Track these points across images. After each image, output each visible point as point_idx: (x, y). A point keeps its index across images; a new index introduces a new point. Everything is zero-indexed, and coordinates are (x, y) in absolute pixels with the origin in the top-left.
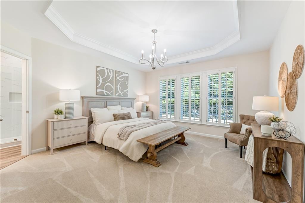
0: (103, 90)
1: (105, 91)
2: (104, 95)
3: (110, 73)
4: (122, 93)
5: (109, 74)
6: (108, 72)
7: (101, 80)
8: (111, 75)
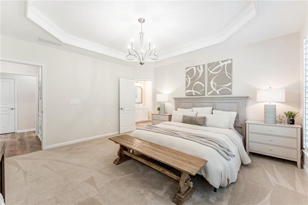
0: (192, 90)
1: (193, 91)
2: (193, 95)
3: (200, 70)
4: (219, 90)
5: (198, 71)
6: (197, 70)
7: (190, 80)
8: (201, 71)
